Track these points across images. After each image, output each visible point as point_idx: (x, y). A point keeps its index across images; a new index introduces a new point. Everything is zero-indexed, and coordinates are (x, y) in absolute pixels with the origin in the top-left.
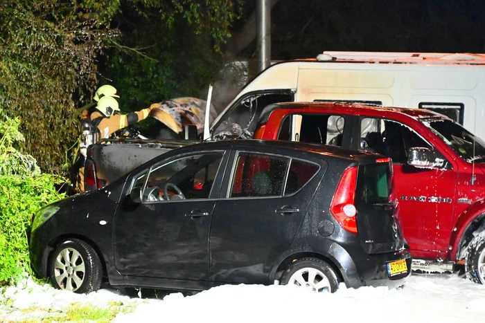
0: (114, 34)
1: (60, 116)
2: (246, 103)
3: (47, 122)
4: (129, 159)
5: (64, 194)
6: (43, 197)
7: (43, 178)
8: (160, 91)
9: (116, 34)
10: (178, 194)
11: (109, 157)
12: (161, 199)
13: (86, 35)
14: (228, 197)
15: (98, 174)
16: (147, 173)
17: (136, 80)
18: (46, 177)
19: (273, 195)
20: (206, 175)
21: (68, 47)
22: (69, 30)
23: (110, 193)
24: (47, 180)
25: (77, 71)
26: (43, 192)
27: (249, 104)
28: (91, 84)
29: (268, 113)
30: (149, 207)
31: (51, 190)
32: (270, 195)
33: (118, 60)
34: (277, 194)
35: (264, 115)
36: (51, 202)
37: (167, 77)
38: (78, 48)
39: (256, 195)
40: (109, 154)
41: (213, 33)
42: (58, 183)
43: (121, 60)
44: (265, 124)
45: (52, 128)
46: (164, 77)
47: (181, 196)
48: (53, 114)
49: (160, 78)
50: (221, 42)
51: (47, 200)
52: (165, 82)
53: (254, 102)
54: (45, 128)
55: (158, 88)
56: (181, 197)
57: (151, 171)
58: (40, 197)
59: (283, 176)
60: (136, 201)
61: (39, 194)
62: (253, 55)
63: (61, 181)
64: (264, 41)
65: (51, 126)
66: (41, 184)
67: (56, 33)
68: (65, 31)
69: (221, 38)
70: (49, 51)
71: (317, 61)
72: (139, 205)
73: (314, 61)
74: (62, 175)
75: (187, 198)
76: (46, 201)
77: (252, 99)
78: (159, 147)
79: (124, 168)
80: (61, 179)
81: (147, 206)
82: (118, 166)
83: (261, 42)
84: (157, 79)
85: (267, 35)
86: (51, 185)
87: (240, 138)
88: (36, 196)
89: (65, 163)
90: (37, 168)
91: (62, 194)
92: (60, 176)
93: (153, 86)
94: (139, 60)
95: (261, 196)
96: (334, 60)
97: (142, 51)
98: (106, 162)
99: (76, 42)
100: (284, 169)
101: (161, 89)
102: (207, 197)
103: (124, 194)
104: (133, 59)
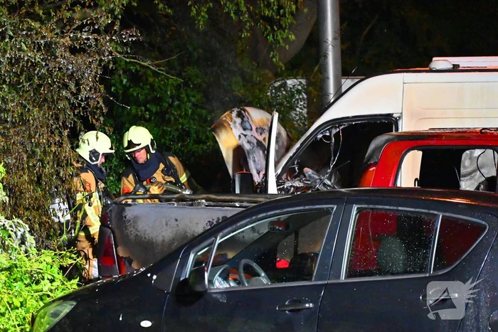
0: (130, 36)
1: (51, 164)
2: (325, 137)
3: (32, 172)
4: (167, 225)
5: (76, 281)
6: (45, 286)
7: (43, 257)
8: (183, 125)
9: (133, 36)
10: (259, 275)
11: (135, 222)
12: (232, 284)
13: (88, 39)
14: (343, 278)
15: (119, 248)
16: (213, 243)
17: (147, 109)
18: (48, 256)
19: (415, 272)
20: (296, 246)
21: (64, 59)
22: (62, 33)
23: (155, 277)
24: (49, 260)
25: (75, 95)
26: (43, 279)
27: (328, 138)
28: (95, 113)
29: (378, 149)
30: (219, 296)
31: (56, 276)
32: (410, 273)
33: (122, 81)
34: (421, 272)
35: (374, 151)
36: (59, 294)
37: (194, 105)
38: (80, 59)
39: (386, 273)
40: (136, 219)
41: (268, 35)
42: (64, 264)
43: (125, 81)
44: (375, 164)
45: (39, 182)
46: (189, 105)
47: (263, 280)
48: (41, 161)
49: (183, 106)
50: (281, 47)
51: (51, 291)
52: (190, 111)
53: (337, 135)
54: (31, 182)
55: (181, 120)
56: (265, 281)
57: (218, 241)
58: (39, 287)
59: (430, 242)
60: (199, 288)
61: (38, 283)
62: (316, 69)
63: (70, 261)
64: (330, 47)
65: (39, 178)
66: (41, 266)
67: (43, 37)
68: (57, 34)
69: (281, 41)
70: (34, 65)
71: (432, 71)
72: (203, 294)
73: (427, 71)
74: (71, 252)
75: (272, 282)
76: (49, 293)
77: (334, 131)
78: (203, 206)
79: (160, 238)
80: (70, 258)
81: (214, 296)
82: (150, 235)
83: (327, 50)
84: (179, 107)
85: (334, 39)
86: (56, 269)
87: (318, 189)
88: (34, 285)
89: (61, 235)
90: (30, 240)
91: (73, 281)
92: (68, 254)
93: (172, 118)
94: (151, 80)
95: (393, 274)
96: (455, 69)
97: (157, 66)
98: (131, 231)
99: (73, 51)
100: (431, 231)
101: (185, 122)
102: (310, 280)
103: (177, 279)
104: (144, 78)
